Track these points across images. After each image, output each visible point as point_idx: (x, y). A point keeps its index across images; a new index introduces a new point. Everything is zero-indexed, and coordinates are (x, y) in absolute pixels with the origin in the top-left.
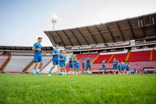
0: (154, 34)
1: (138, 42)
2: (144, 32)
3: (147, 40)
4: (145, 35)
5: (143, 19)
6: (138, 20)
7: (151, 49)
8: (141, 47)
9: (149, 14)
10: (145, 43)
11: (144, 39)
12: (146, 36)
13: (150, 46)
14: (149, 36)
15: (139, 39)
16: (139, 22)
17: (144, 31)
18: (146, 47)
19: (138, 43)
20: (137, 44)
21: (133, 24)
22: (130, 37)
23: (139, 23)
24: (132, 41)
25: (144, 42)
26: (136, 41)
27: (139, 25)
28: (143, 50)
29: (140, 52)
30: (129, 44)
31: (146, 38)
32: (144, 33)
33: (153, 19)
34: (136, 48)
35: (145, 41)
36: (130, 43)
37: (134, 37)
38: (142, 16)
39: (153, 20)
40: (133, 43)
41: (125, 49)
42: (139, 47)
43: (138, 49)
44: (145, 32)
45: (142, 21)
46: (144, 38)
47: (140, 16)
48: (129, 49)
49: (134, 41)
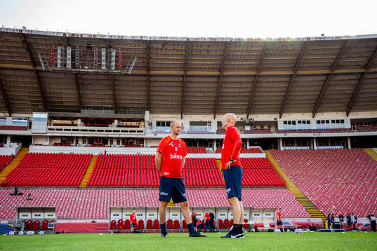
0: (109, 104)
1: (59, 122)
2: (79, 94)
3: (86, 121)
4: (81, 103)
5: (73, 47)
6: (60, 45)
7: (97, 151)
8: (66, 141)
9: (95, 36)
10: (80, 129)
11: (78, 115)
12: (84, 108)
13: (93, 141)
14: (95, 108)
15: (61, 114)
16: (59, 51)
17: (78, 89)
18: (80, 142)
19: (57, 125)
20: (52, 127)
21: (42, 54)
22: (31, 101)
23: (59, 56)
24: (36, 115)
25: (76, 125)
26: (51, 118)
27: (59, 62)
28: (69, 153)
29: (61, 155)
30: (26, 125)
31: (86, 113)
32: (80, 96)
33: (104, 53)
34: (47, 143)
35: (79, 122)
36: (30, 123)
37: (47, 104)
38: (73, 35)
39: (104, 58)
40: (39, 122)
41: (8, 141)
42: (59, 141)
43: (56, 144)
44: (81, 92)
45: (69, 51)
46: (79, 112)
47: (65, 34)
48: (26, 141)
49: (45, 116)
